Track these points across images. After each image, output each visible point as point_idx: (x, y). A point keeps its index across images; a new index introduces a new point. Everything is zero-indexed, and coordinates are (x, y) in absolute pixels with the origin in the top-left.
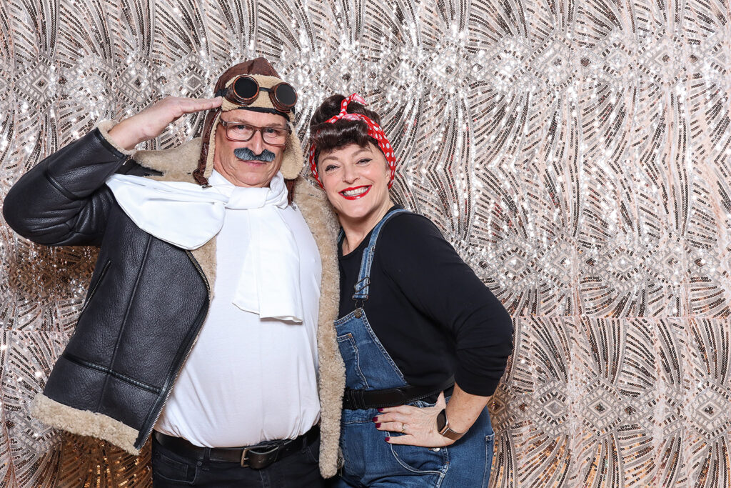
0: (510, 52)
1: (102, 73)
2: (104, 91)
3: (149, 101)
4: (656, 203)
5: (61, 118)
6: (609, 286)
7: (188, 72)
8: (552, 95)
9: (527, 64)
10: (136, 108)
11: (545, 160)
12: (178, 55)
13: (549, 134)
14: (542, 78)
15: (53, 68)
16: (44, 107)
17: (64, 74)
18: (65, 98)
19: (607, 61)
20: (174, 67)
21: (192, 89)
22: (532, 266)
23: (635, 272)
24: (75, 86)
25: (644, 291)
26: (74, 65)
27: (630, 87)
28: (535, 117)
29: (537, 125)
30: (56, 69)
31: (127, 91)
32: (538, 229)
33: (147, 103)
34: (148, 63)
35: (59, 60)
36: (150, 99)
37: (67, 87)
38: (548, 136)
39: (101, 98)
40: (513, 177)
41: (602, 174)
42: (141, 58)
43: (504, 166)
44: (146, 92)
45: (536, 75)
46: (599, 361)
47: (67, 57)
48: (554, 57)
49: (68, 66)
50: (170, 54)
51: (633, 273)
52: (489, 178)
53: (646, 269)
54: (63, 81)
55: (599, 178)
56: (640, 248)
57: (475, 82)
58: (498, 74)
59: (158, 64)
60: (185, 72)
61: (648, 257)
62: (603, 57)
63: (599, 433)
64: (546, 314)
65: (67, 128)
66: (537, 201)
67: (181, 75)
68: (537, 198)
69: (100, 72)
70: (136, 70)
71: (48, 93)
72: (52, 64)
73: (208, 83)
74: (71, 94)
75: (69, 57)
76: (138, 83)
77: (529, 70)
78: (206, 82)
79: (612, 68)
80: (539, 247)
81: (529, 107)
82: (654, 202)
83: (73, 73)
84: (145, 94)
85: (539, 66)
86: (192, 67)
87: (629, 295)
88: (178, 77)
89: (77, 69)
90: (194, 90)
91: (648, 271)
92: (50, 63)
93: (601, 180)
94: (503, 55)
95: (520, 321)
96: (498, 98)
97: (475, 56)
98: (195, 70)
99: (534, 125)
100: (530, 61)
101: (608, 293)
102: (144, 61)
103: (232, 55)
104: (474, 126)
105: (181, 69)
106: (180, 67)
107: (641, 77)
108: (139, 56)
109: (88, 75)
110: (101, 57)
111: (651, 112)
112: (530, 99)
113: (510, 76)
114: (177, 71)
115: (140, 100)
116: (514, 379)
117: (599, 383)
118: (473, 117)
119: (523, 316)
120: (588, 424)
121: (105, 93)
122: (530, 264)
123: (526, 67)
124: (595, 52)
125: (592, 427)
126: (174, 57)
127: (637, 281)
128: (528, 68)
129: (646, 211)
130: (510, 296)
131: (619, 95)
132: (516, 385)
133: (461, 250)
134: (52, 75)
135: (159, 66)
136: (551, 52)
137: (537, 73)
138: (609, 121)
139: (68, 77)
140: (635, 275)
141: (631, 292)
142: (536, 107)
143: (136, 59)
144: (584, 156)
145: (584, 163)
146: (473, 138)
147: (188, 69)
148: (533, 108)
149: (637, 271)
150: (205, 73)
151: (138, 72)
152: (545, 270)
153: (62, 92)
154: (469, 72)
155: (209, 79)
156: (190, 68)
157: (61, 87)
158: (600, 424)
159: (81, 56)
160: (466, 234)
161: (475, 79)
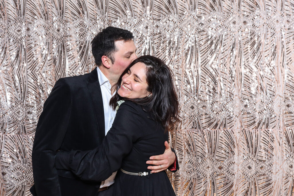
0: (215, 18)
1: (45, 26)
2: (45, 34)
3: (63, 38)
4: (273, 81)
5: (28, 45)
6: (254, 116)
7: (79, 25)
8: (232, 36)
9: (222, 23)
10: (57, 41)
11: (229, 63)
12: (75, 19)
13: (231, 52)
14: (228, 29)
15: (24, 24)
16: (20, 41)
17: (29, 27)
18: (29, 37)
19: (254, 22)
20: (73, 24)
21: (81, 33)
22: (224, 108)
23: (264, 110)
24: (33, 32)
25: (268, 118)
26: (33, 23)
27: (263, 33)
28: (225, 45)
29: (226, 49)
30: (25, 25)
31: (54, 34)
32: (226, 92)
33: (62, 38)
34: (62, 22)
35: (26, 21)
36: (63, 37)
37: (30, 32)
38: (230, 53)
39: (44, 37)
40: (216, 70)
41: (251, 69)
42: (60, 20)
43: (213, 66)
44: (62, 34)
45: (225, 28)
46: (249, 148)
47: (30, 19)
48: (233, 20)
49: (31, 23)
50: (71, 18)
51: (263, 110)
52: (206, 71)
53: (269, 109)
54: (28, 29)
55: (250, 71)
56: (266, 100)
57: (200, 30)
58: (210, 27)
59: (67, 22)
60: (78, 26)
61: (270, 104)
62: (252, 20)
63: (249, 178)
64: (230, 128)
65: (30, 49)
66: (226, 81)
67: (77, 27)
68: (226, 79)
69: (44, 26)
70: (58, 25)
71: (22, 34)
72: (24, 22)
73: (88, 30)
74: (32, 35)
75: (31, 19)
76: (58, 30)
77: (223, 26)
78: (87, 30)
79: (256, 25)
80: (226, 100)
81: (223, 41)
82: (272, 81)
83: (33, 26)
84: (61, 35)
85: (227, 24)
86: (81, 23)
87: (262, 120)
88: (75, 28)
89: (34, 25)
90: (82, 33)
91: (270, 110)
92: (23, 22)
93: (251, 72)
94: (212, 19)
95: (219, 131)
96: (210, 37)
97: (200, 20)
98: (82, 25)
99: (225, 48)
100: (223, 22)
101: (254, 119)
102: (61, 21)
103: (98, 18)
104: (200, 49)
105: (76, 24)
106: (76, 23)
107: (267, 29)
108: (59, 19)
109: (39, 27)
110: (44, 20)
111: (271, 44)
112: (223, 38)
113: (215, 28)
114: (75, 25)
115: (59, 37)
116: (216, 156)
117: (249, 157)
118: (199, 45)
119: (220, 129)
120: (245, 174)
121: (46, 35)
122: (223, 107)
123: (221, 24)
124: (249, 18)
125: (246, 175)
126: (74, 19)
127: (265, 114)
128: (222, 25)
129: (269, 85)
130: (215, 121)
131: (259, 37)
132: (217, 158)
133: (195, 101)
134: (24, 27)
135: (67, 23)
136: (232, 18)
137: (226, 27)
138: (254, 47)
139: (30, 28)
140: (265, 112)
141: (263, 119)
142: (226, 41)
143: (58, 20)
144: (244, 62)
145: (244, 65)
146: (199, 54)
147: (79, 24)
148: (224, 42)
149: (265, 110)
150: (86, 26)
151: (59, 26)
152: (229, 110)
153: (28, 34)
154: (198, 26)
155: (88, 29)
156: (80, 24)
157: (28, 32)
158: (250, 174)
159: (36, 19)
160: (197, 95)
161: (200, 29)
